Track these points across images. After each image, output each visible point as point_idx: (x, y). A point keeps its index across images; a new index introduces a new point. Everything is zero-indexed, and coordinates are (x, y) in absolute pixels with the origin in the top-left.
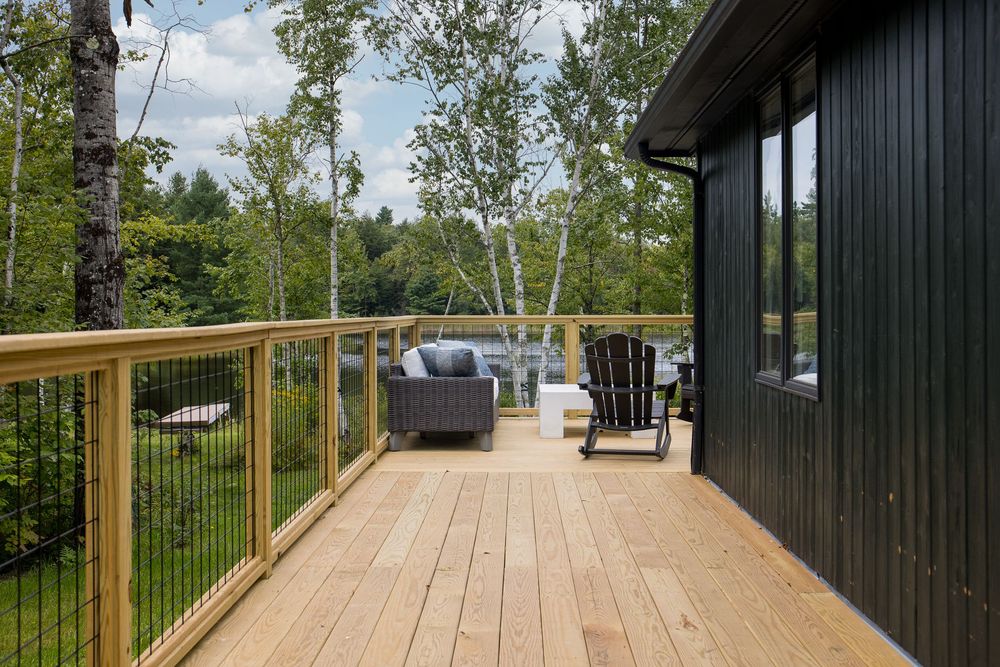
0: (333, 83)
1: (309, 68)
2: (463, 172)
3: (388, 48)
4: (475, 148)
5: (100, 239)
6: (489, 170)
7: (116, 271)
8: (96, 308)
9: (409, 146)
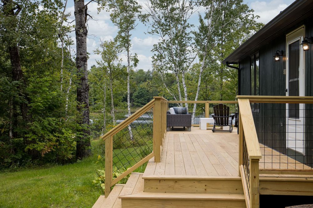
0: (128, 32)
1: (121, 28)
2: (170, 60)
3: (146, 22)
4: (173, 53)
5: (84, 81)
6: (177, 59)
7: (88, 89)
8: (83, 99)
9: (152, 51)
